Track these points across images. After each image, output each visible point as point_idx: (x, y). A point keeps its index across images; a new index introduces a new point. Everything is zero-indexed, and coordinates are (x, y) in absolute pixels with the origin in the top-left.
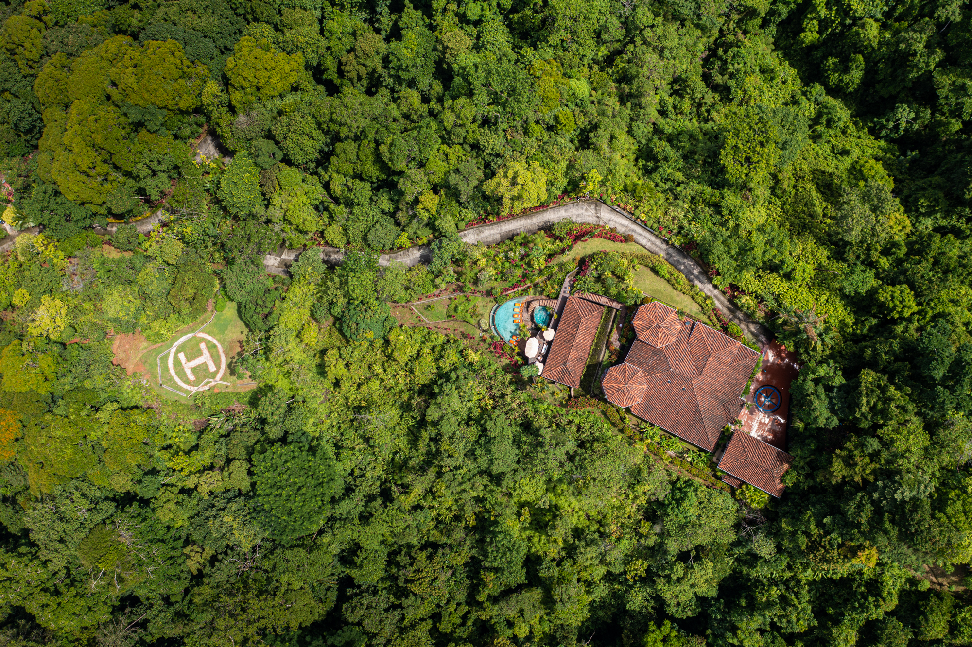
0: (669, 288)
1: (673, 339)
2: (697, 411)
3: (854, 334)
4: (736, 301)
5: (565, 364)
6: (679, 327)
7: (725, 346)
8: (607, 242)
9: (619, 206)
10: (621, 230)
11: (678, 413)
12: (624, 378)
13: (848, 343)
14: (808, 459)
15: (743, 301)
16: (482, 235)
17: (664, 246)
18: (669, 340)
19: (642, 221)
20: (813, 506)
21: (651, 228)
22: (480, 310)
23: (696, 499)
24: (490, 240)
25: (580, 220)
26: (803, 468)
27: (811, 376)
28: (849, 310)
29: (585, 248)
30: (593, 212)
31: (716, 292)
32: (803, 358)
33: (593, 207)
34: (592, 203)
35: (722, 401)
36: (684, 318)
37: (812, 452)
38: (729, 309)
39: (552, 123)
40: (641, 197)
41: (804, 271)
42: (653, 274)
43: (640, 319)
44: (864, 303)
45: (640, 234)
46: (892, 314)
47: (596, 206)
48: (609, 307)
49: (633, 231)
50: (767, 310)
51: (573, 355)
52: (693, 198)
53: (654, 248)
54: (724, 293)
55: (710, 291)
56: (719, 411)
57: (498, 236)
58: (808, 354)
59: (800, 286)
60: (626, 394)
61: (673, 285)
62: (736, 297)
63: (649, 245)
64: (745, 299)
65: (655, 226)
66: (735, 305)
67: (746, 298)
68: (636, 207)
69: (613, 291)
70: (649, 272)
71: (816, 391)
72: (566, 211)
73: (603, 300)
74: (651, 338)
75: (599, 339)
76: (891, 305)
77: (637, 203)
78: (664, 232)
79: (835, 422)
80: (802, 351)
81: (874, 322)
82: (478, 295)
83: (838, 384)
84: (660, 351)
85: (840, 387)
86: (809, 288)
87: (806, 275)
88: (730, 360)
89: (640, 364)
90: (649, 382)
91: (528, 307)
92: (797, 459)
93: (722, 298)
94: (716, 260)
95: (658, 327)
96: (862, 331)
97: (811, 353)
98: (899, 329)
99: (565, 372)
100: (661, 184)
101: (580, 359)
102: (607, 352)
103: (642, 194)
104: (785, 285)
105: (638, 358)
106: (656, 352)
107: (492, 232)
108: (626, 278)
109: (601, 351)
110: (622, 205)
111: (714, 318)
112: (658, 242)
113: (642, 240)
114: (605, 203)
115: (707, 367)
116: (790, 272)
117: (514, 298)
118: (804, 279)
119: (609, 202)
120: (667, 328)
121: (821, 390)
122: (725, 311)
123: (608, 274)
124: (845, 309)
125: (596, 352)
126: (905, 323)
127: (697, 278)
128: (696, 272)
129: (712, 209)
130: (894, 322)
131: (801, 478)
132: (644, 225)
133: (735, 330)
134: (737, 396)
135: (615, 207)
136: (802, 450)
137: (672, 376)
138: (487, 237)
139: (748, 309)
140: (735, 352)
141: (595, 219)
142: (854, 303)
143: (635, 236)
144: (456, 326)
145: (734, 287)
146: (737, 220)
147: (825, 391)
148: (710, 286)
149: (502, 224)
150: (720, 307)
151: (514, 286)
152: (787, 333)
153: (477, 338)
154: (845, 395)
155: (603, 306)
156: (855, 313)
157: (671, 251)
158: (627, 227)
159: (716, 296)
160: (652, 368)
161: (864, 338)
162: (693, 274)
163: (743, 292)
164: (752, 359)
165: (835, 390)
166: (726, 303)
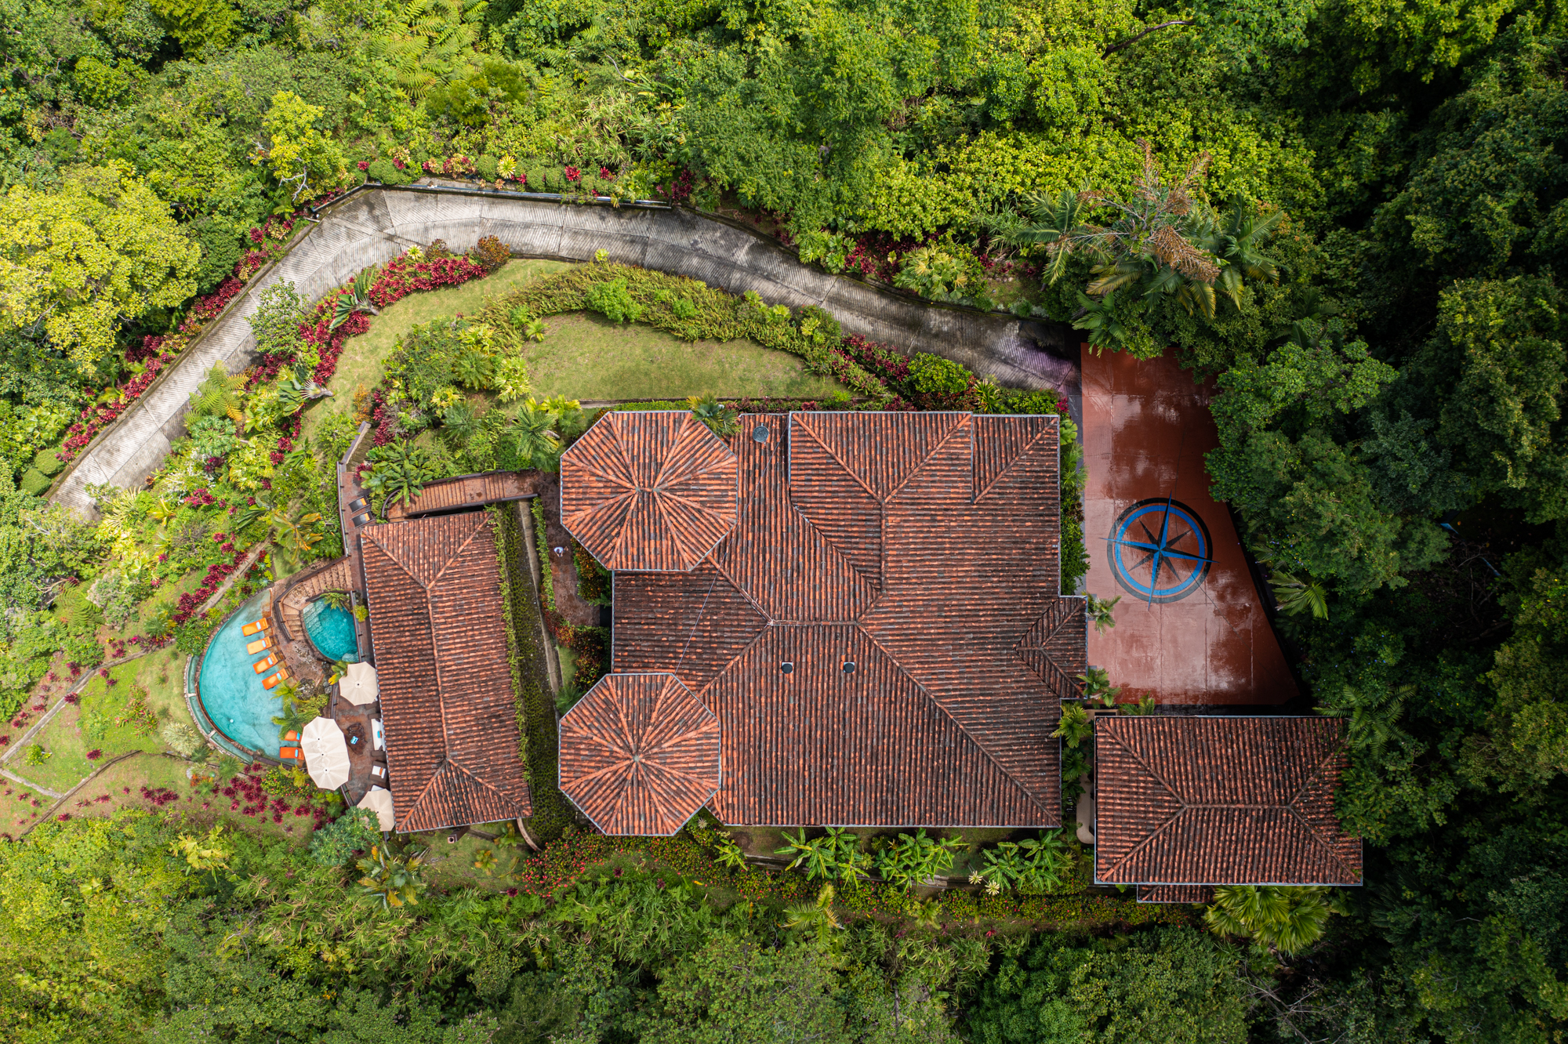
0: (663, 347)
1: (729, 516)
2: (934, 718)
3: (1338, 198)
4: (901, 279)
5: (442, 761)
6: (729, 462)
7: (922, 449)
8: (432, 298)
9: (428, 172)
10: (461, 241)
11: (875, 756)
12: (620, 732)
13: (1331, 236)
14: (1396, 709)
15: (922, 268)
16: (121, 459)
17: (612, 225)
18: (714, 527)
19: (513, 181)
20: (1503, 886)
21: (549, 189)
22: (157, 700)
23: (1078, 1021)
24: (145, 462)
25: (344, 275)
26: (1391, 745)
27: (1260, 412)
28: (1278, 131)
29: (374, 350)
30: (370, 228)
31: (830, 285)
32: (1204, 360)
33: (363, 214)
34: (354, 208)
35: (1006, 639)
36: (742, 425)
37: (1397, 676)
38: (895, 321)
39: (155, 34)
40: (477, 110)
41: (1071, 74)
42: (596, 329)
43: (579, 503)
44: (1318, 83)
45: (527, 226)
46: (1434, 58)
47: (371, 207)
48: (502, 504)
49: (505, 225)
50: (1020, 265)
51: (453, 720)
52: (643, 39)
53: (584, 245)
54: (856, 277)
55: (812, 292)
56: (1012, 681)
57: (161, 441)
58: (1213, 336)
59: (1086, 133)
60: (655, 784)
61: (669, 330)
62: (897, 268)
63: (564, 244)
64: (922, 264)
65: (555, 175)
66: (904, 295)
67: (925, 253)
68: (481, 149)
69: (480, 444)
70: (582, 326)
71: (1307, 460)
72: (297, 267)
73: (473, 490)
74: (650, 547)
75: (519, 622)
76: (1416, 22)
77: (475, 137)
78: (589, 180)
79: (1435, 546)
80: (1187, 338)
81: (1383, 122)
82: (133, 650)
83: (1374, 391)
84: (704, 572)
85: (1389, 402)
86: (1119, 125)
87: (1083, 82)
88: (961, 489)
89: (663, 655)
90: (720, 700)
91: (281, 624)
92: (1354, 726)
93: (858, 295)
94: (739, 170)
95: (647, 499)
96: (1357, 176)
97: (1222, 329)
98: (1487, 89)
99: (457, 789)
100: (554, 53)
101: (491, 720)
102: (563, 654)
103: (476, 100)
104: (1035, 149)
105: (649, 636)
106: (694, 584)
107: (140, 436)
108: (500, 380)
109: (542, 659)
110: (436, 165)
111: (857, 372)
112: (590, 221)
113: (541, 241)
114: (389, 187)
115: (891, 553)
116: (1030, 100)
117: (234, 611)
118: (1083, 100)
119: (394, 177)
120: (685, 488)
121: (1319, 445)
122: (885, 331)
123: (445, 399)
124: (1268, 136)
125: (531, 670)
126: (1496, 65)
127: (754, 270)
128: (742, 256)
129: (702, 35)
130: (1454, 80)
131: (1407, 790)
132: (524, 191)
133: (940, 379)
134: (1048, 595)
135: (425, 181)
136: (1358, 686)
137: (784, 644)
138: (135, 458)
139: (949, 286)
140: (968, 453)
141: (385, 247)
142: (1286, 102)
143: (510, 238)
144: (124, 780)
145: (876, 241)
146: (784, 24)
147: (1339, 441)
148: (805, 278)
149: (154, 400)
150: (864, 325)
151: (217, 574)
152: (1108, 302)
153: (184, 789)
154: (1424, 423)
155: (479, 508)
156: (1305, 131)
157: (639, 227)
158: (481, 222)
159: (836, 300)
160: (709, 647)
161: (1375, 193)
162: (734, 266)
163: (908, 242)
164: (1038, 448)
165: (1377, 421)
166: (878, 302)
